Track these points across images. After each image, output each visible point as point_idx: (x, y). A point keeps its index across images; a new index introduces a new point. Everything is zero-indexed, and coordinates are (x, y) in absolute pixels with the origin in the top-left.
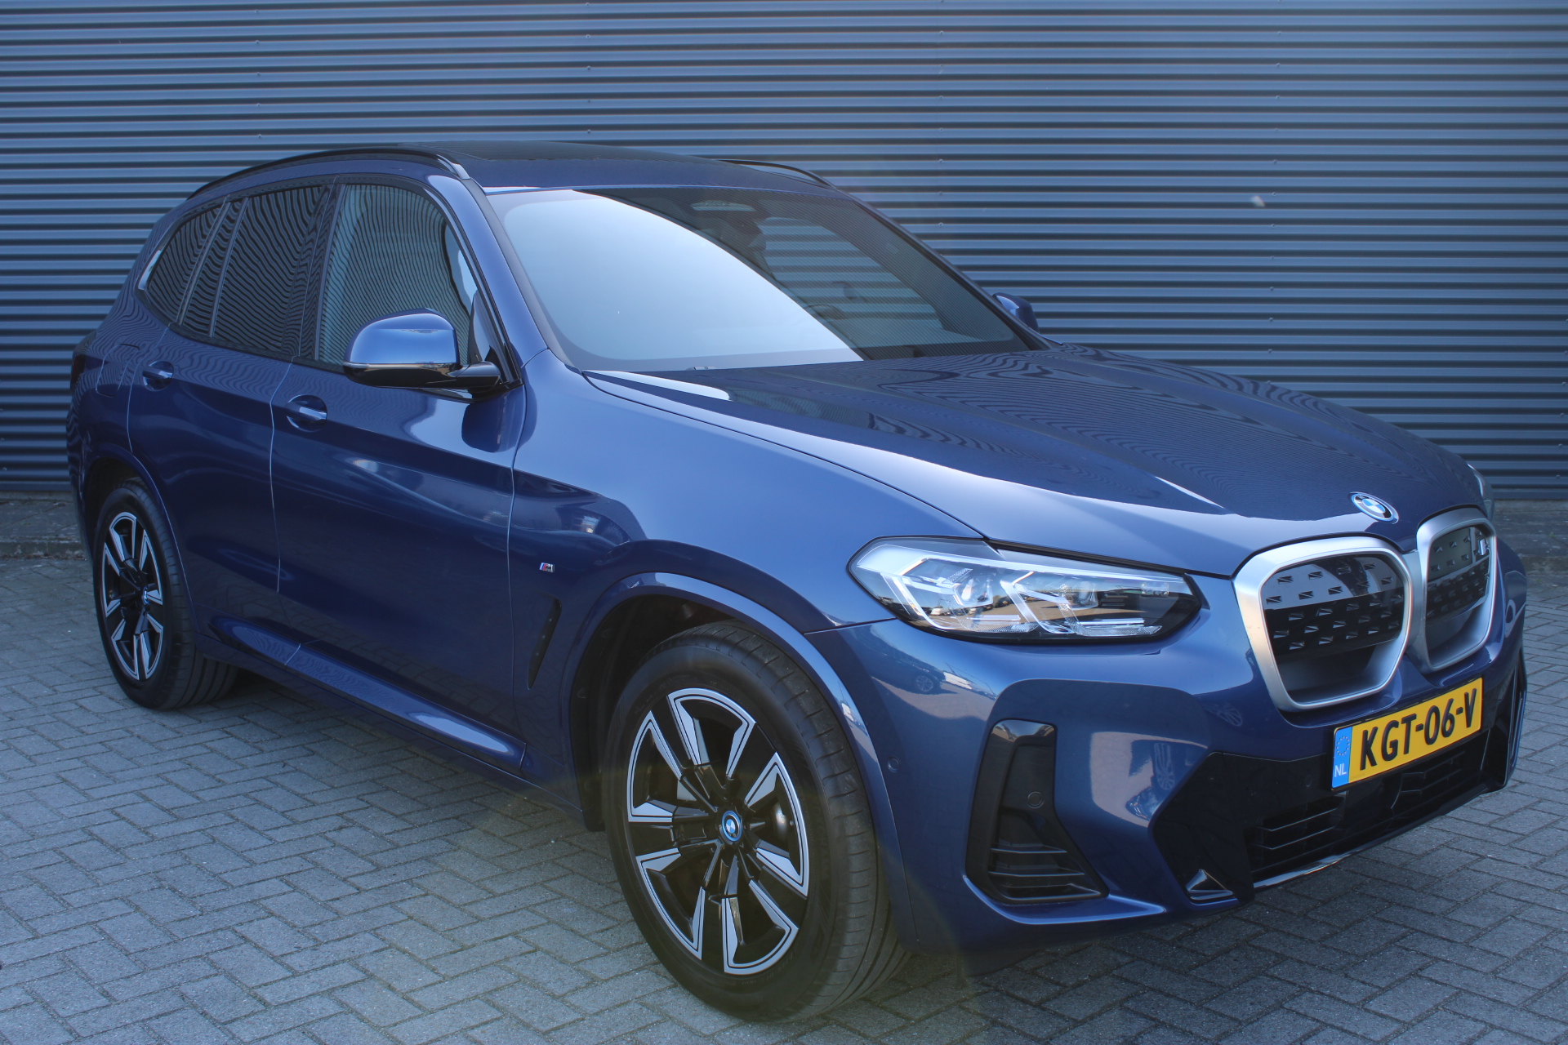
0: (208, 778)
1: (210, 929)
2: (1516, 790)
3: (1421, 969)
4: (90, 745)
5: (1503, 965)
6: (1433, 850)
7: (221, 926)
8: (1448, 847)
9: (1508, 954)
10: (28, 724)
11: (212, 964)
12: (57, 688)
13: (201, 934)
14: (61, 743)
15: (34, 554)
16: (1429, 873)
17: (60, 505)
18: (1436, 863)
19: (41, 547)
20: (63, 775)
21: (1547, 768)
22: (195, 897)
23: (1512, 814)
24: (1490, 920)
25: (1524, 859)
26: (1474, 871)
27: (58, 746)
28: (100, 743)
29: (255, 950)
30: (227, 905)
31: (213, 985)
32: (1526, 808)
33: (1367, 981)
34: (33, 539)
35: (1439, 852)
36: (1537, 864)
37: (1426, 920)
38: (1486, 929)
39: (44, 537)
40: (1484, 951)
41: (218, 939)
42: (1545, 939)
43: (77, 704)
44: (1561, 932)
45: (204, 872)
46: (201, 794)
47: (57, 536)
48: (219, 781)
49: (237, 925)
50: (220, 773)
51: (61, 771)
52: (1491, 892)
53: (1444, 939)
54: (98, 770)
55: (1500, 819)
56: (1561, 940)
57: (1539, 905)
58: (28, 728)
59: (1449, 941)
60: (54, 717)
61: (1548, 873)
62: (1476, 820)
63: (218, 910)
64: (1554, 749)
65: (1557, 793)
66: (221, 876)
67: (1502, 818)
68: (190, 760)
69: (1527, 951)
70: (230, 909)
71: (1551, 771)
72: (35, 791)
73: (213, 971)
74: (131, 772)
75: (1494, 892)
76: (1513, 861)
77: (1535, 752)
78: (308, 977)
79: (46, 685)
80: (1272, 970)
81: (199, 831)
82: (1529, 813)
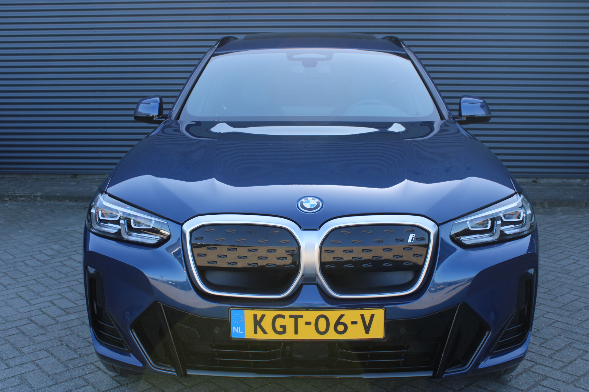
0: (79, 295)
1: (84, 364)
4: (30, 280)
7: (89, 362)
10: (4, 271)
11: (86, 380)
12: (15, 256)
13: (80, 366)
14: (18, 280)
15: (5, 199)
17: (15, 179)
19: (8, 196)
20: (19, 294)
22: (77, 349)
27: (17, 281)
28: (34, 280)
29: (104, 374)
30: (90, 353)
31: (86, 390)
33: (585, 388)
34: (5, 193)
39: (9, 192)
41: (87, 368)
43: (24, 263)
45: (80, 338)
46: (77, 302)
47: (14, 192)
49: (95, 362)
51: (18, 292)
54: (34, 292)
58: (4, 273)
60: (15, 268)
63: (87, 355)
66: (87, 339)
68: (72, 287)
70: (92, 354)
72: (7, 301)
73: (86, 384)
74: (47, 292)
78: (128, 386)
79: (11, 255)
81: (77, 319)
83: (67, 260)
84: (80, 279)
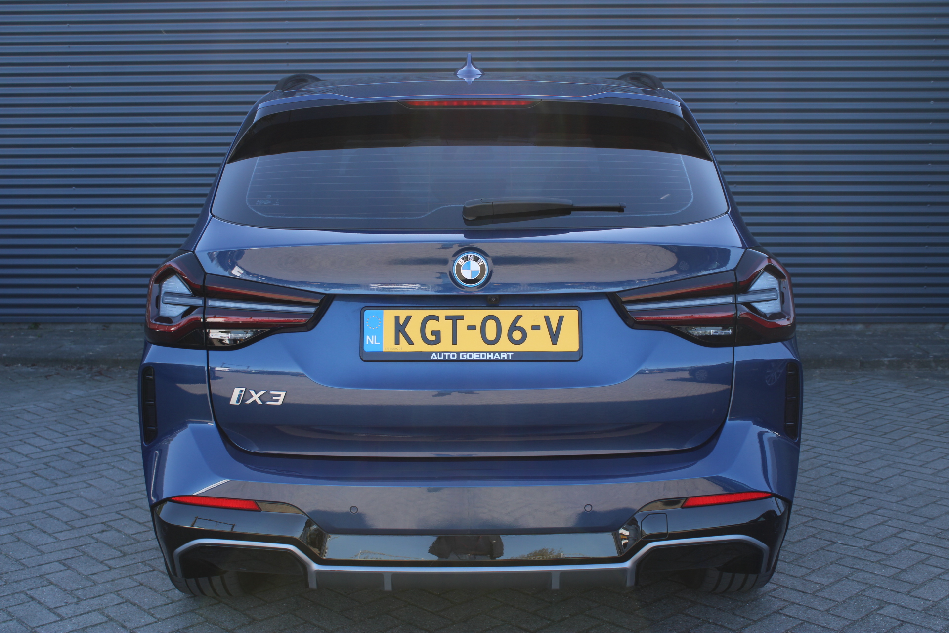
0: (19, 502)
1: (10, 593)
2: (864, 503)
3: (781, 609)
5: (834, 606)
6: (804, 539)
7: (18, 591)
8: (814, 537)
9: (839, 600)
11: (9, 614)
13: (4, 596)
16: (798, 552)
18: (805, 547)
21: (887, 489)
22: (3, 574)
23: (859, 517)
24: (832, 580)
25: (861, 544)
26: (828, 551)
29: (38, 605)
30: (23, 578)
31: (8, 626)
32: (868, 513)
35: (808, 540)
36: (868, 547)
37: (790, 580)
38: (828, 585)
40: (824, 598)
41: (15, 599)
42: (864, 591)
44: (875, 586)
45: (10, 559)
46: (13, 512)
48: (27, 503)
49: (28, 590)
50: (28, 499)
52: (835, 563)
53: (800, 592)
55: (851, 520)
56: (874, 591)
57: (864, 571)
59: (803, 592)
61: (874, 551)
62: (835, 521)
63: (17, 582)
64: (895, 477)
65: (891, 504)
66: (21, 561)
67: (852, 519)
68: (8, 491)
69: (851, 598)
70: (25, 581)
71: (890, 491)
73: (9, 618)
75: (838, 564)
76: (853, 545)
77: (882, 480)
78: (71, 620)
80: (687, 610)
81: (10, 534)
82: (870, 517)
83: (6, 453)
84: (22, 479)
